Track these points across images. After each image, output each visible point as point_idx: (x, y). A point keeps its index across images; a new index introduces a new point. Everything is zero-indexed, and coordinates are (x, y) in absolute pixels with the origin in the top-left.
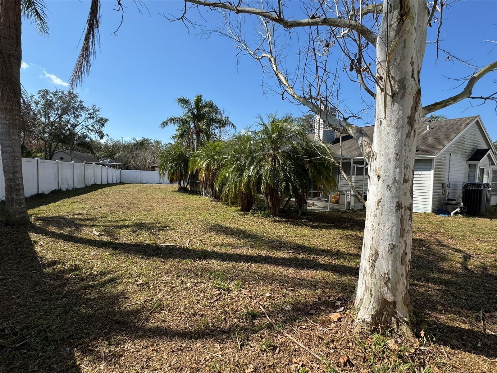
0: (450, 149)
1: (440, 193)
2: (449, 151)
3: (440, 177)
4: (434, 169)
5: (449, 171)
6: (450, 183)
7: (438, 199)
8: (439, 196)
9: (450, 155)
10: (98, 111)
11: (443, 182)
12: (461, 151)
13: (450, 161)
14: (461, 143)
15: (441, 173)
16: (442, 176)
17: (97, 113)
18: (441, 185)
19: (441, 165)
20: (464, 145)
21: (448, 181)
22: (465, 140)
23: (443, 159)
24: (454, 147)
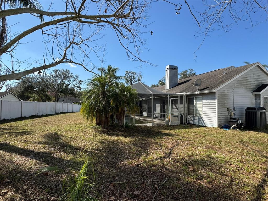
0: (233, 85)
1: (226, 115)
2: (232, 87)
3: (225, 104)
4: (217, 99)
5: (233, 100)
6: (235, 108)
7: (224, 118)
8: (225, 116)
9: (233, 89)
10: (78, 77)
11: (228, 107)
12: (245, 86)
13: (233, 93)
14: (244, 81)
15: (225, 101)
16: (226, 103)
17: (78, 78)
18: (226, 109)
19: (225, 96)
20: (246, 82)
21: (233, 106)
22: (247, 79)
23: (226, 92)
24: (237, 84)
